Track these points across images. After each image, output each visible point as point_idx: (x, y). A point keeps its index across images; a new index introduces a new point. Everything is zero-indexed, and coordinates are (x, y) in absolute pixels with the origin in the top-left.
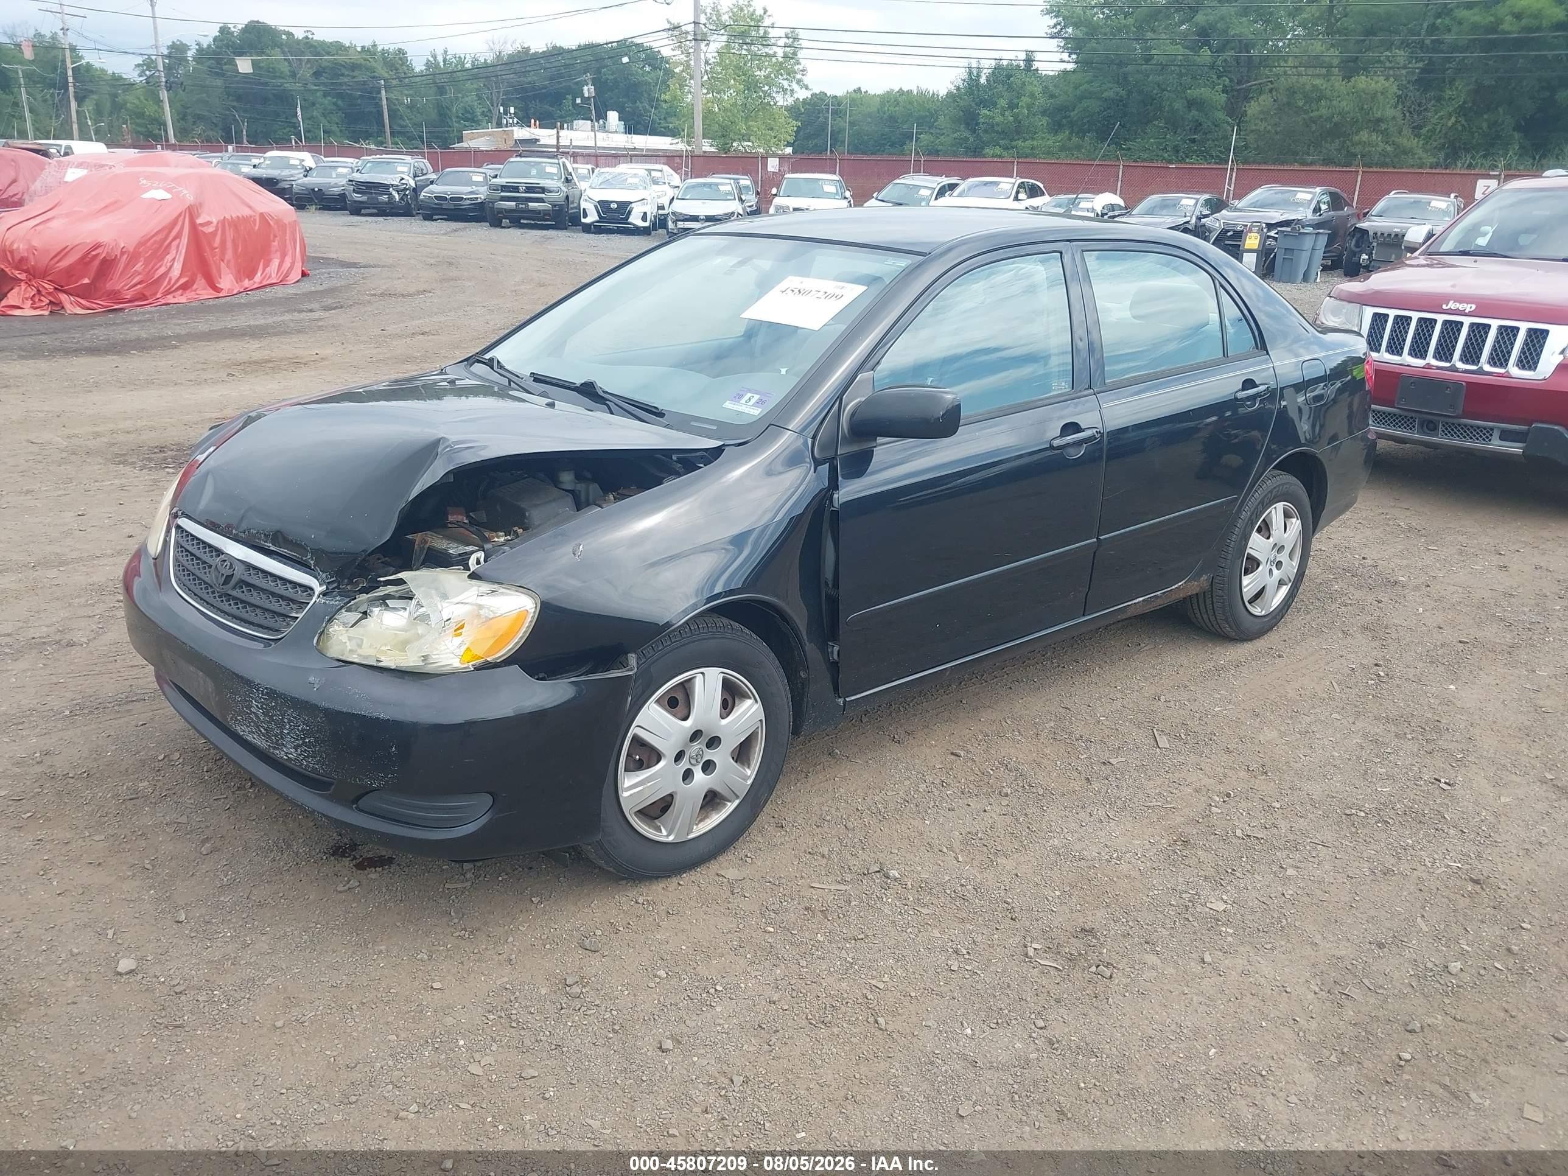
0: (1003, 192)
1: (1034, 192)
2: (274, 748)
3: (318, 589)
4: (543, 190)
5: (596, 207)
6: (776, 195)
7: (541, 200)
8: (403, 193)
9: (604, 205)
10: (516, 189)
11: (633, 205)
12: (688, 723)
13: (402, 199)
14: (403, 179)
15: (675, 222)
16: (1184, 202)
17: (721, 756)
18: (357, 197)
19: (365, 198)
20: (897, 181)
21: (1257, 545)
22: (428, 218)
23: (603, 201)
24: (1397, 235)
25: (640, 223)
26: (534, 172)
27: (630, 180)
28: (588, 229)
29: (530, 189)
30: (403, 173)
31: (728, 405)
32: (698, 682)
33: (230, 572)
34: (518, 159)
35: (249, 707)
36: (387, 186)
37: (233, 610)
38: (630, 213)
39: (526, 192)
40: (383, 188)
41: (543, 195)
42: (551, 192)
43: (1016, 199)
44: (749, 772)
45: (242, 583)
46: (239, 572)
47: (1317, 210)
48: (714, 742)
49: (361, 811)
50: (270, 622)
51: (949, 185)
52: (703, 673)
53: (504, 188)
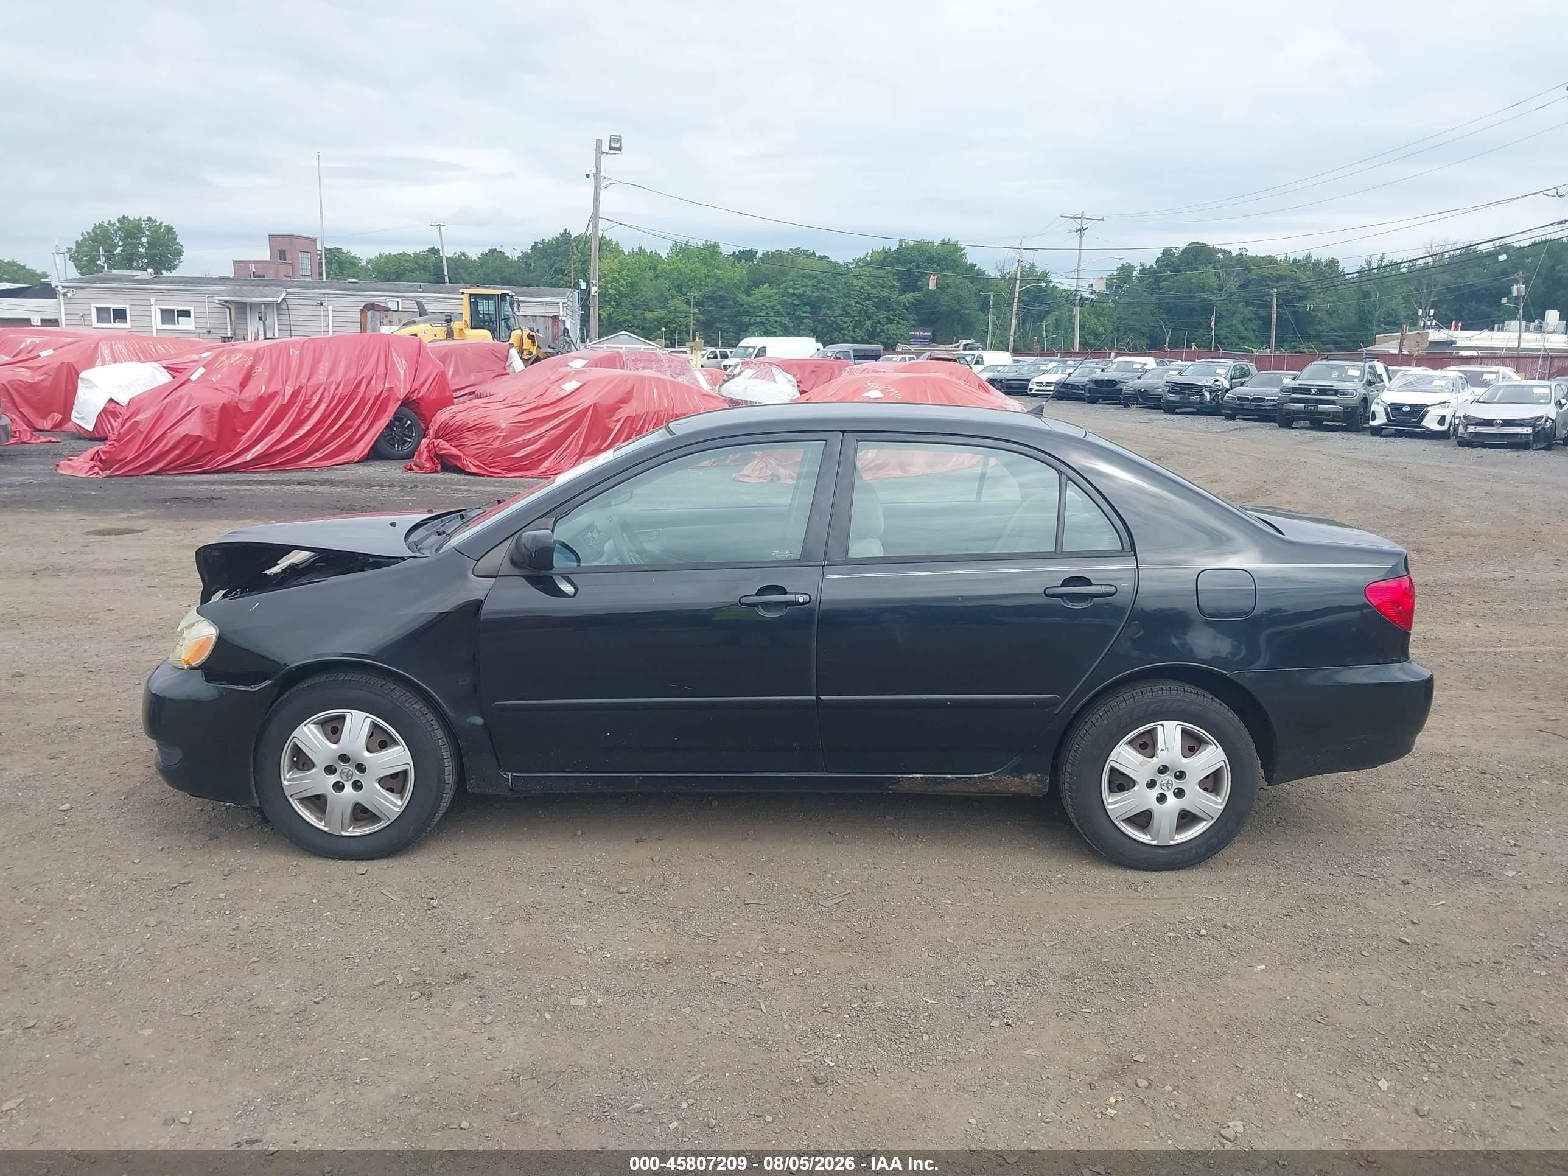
4: (1336, 392)
5: (1386, 410)
7: (1333, 402)
8: (1215, 394)
9: (1396, 408)
10: (1307, 391)
11: (1429, 409)
13: (1213, 399)
14: (1217, 381)
15: (1466, 426)
18: (1171, 397)
19: (1177, 398)
22: (1231, 417)
23: (1395, 404)
25: (1436, 427)
26: (1335, 374)
27: (1436, 383)
28: (1377, 431)
29: (1322, 391)
30: (1220, 375)
34: (1324, 362)
36: (1200, 387)
38: (1424, 416)
39: (1317, 394)
40: (1198, 389)
41: (1336, 398)
42: (1343, 394)
53: (1295, 390)
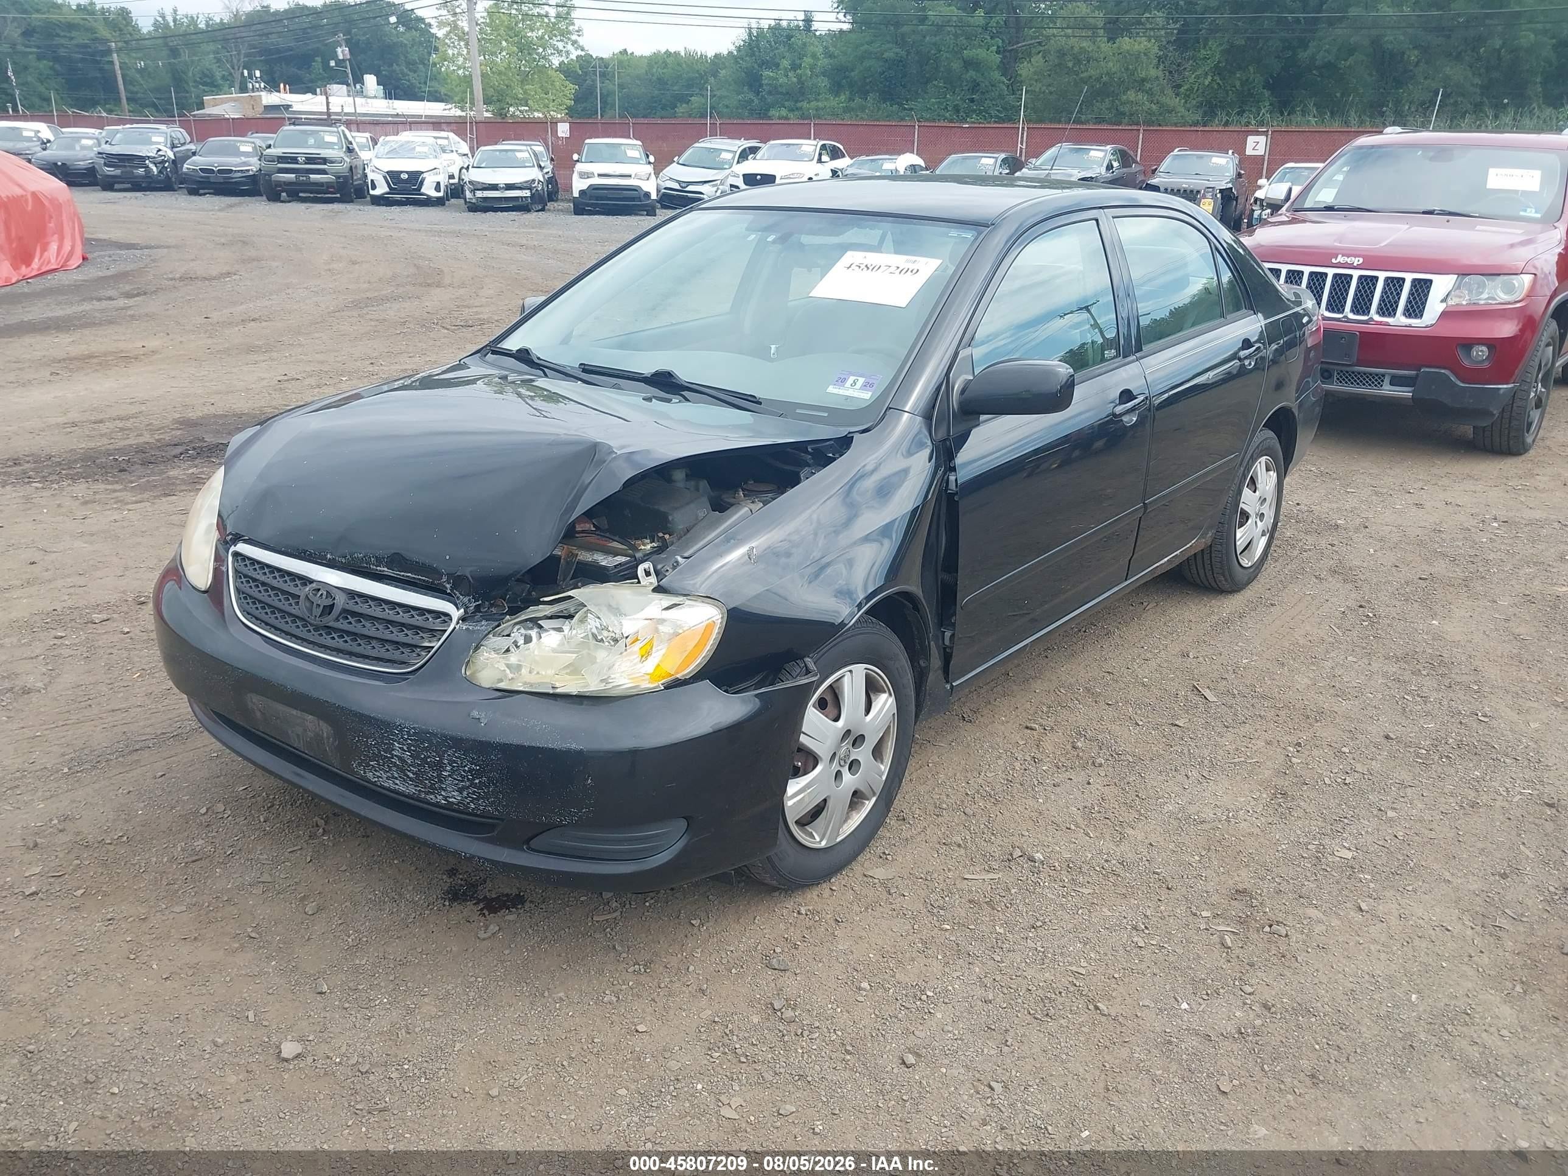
0: (805, 155)
1: (835, 154)
2: (427, 793)
3: (456, 613)
4: (324, 161)
5: (385, 177)
6: (578, 161)
7: (324, 172)
8: (161, 166)
9: (393, 176)
10: (294, 160)
11: (424, 175)
12: (840, 724)
13: (160, 172)
14: (159, 150)
15: (473, 191)
16: (984, 161)
17: (863, 754)
18: (109, 171)
19: (118, 172)
20: (697, 145)
21: (1249, 500)
22: (193, 192)
23: (391, 172)
24: (1192, 191)
25: (434, 194)
26: (311, 141)
27: (418, 149)
28: (378, 201)
29: (310, 160)
30: (159, 143)
31: (831, 389)
32: (846, 680)
33: (329, 602)
34: (292, 127)
35: (390, 750)
36: (143, 159)
37: (339, 643)
38: (422, 183)
39: (306, 163)
40: (139, 160)
41: (326, 167)
42: (332, 162)
43: (820, 161)
44: (882, 767)
45: (346, 613)
46: (341, 601)
47: (1110, 167)
48: (859, 740)
49: (533, 850)
50: (396, 655)
51: (750, 148)
52: (851, 671)
53: (281, 159)
